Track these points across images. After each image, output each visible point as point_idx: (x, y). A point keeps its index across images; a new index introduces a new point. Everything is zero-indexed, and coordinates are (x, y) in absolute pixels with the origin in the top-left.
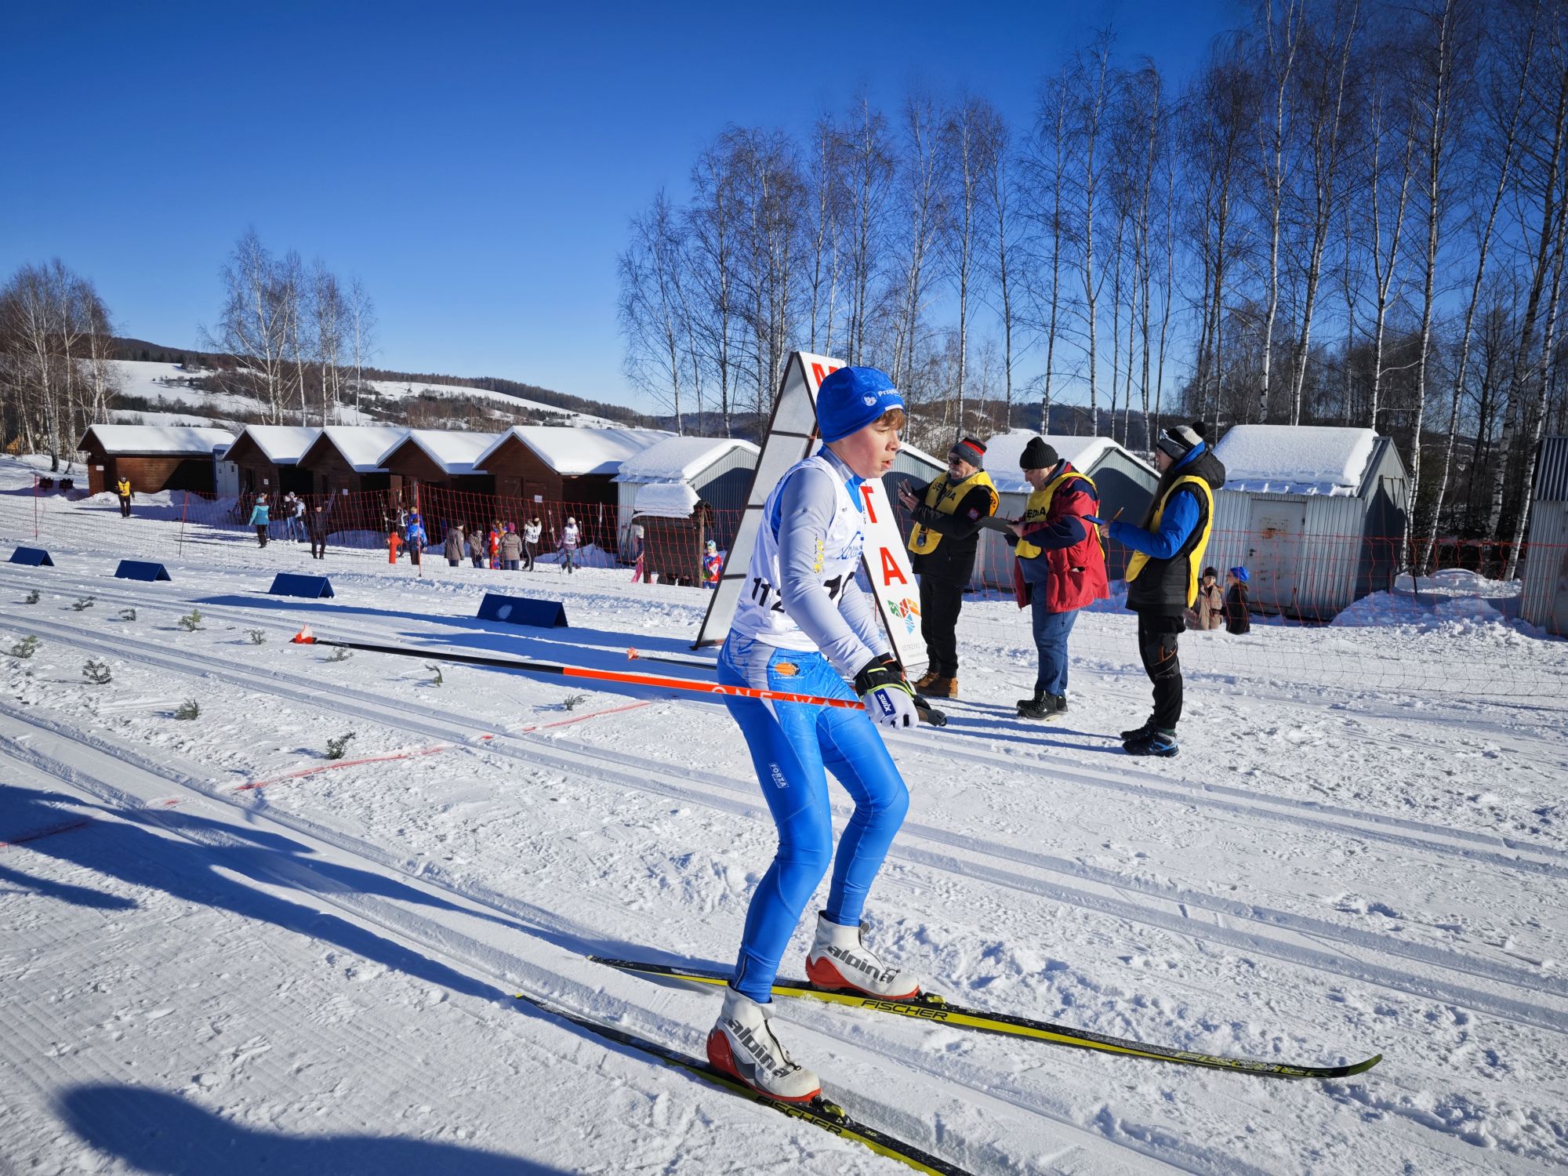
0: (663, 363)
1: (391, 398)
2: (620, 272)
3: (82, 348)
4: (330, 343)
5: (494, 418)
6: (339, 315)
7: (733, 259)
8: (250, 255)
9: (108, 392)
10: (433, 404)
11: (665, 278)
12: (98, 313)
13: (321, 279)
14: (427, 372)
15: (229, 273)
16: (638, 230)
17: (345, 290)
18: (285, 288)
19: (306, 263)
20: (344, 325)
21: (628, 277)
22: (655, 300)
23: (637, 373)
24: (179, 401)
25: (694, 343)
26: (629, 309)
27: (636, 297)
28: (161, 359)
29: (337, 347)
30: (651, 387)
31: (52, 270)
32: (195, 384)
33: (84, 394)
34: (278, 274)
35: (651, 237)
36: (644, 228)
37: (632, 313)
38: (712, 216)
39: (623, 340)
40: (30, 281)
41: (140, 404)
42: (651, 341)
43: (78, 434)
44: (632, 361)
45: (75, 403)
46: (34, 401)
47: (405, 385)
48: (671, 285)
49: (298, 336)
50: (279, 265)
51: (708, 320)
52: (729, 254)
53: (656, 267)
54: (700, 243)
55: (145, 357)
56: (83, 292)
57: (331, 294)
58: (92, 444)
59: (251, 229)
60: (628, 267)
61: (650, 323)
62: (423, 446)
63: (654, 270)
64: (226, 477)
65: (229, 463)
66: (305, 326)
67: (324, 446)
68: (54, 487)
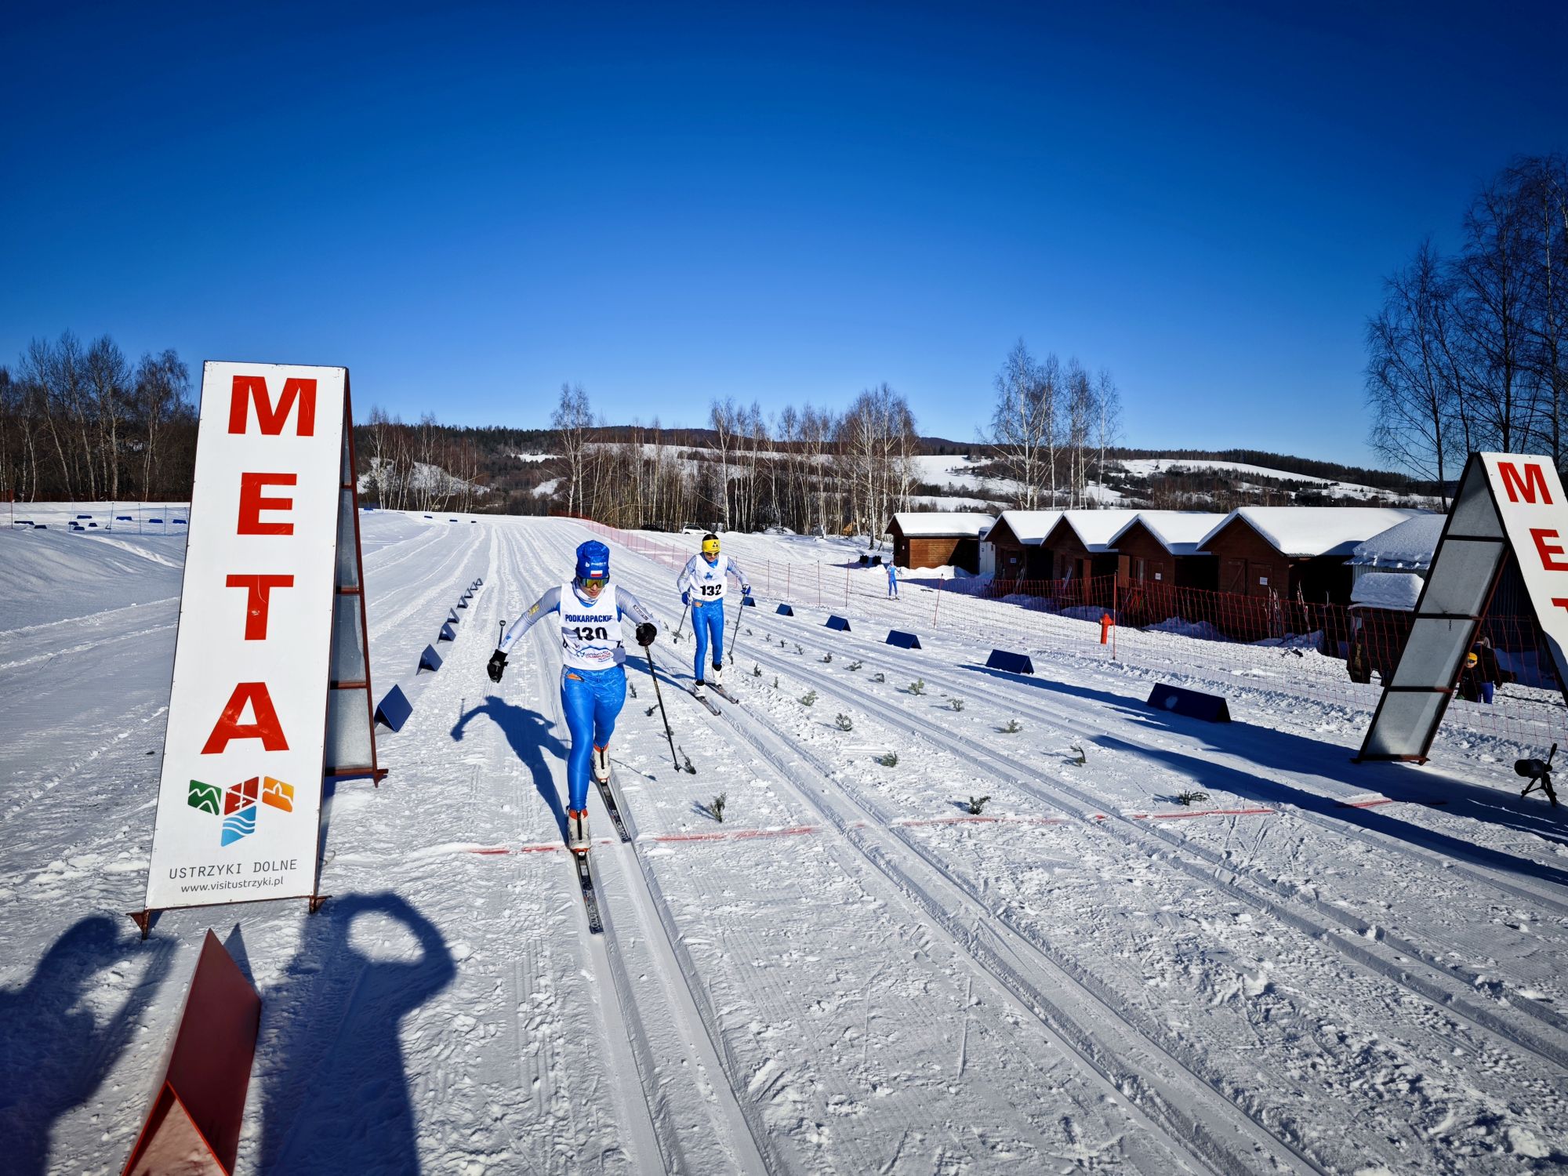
0: (1423, 430)
1: (1139, 475)
2: (1372, 339)
3: (896, 451)
4: (1078, 432)
5: (1241, 490)
6: (1088, 407)
7: (1518, 305)
8: (1019, 364)
9: (914, 481)
10: (1179, 479)
11: (1427, 338)
12: (908, 423)
13: (1075, 376)
14: (1175, 448)
15: (1001, 381)
16: (1394, 290)
17: (1094, 384)
18: (1044, 388)
19: (1063, 365)
20: (1093, 415)
21: (1381, 342)
22: (1415, 363)
23: (1390, 443)
24: (963, 487)
25: (1465, 405)
26: (1381, 375)
27: (1390, 361)
28: (953, 453)
29: (1086, 434)
30: (1407, 458)
31: (881, 393)
32: (977, 472)
33: (894, 484)
34: (1038, 376)
35: (1411, 295)
36: (1402, 287)
37: (1383, 377)
38: (1488, 262)
39: (1374, 409)
40: (866, 402)
41: (935, 491)
42: (1408, 407)
43: (889, 518)
44: (1384, 430)
45: (888, 495)
46: (862, 493)
47: (1153, 462)
48: (1435, 345)
49: (1053, 429)
50: (1041, 369)
51: (1482, 378)
52: (1514, 299)
53: (1416, 328)
54: (1473, 294)
55: (942, 452)
56: (900, 407)
57: (1082, 388)
58: (894, 528)
59: (1021, 341)
60: (1381, 331)
61: (1407, 388)
62: (1150, 528)
63: (1413, 331)
64: (987, 555)
65: (990, 544)
66: (1059, 419)
67: (1063, 529)
68: (870, 561)
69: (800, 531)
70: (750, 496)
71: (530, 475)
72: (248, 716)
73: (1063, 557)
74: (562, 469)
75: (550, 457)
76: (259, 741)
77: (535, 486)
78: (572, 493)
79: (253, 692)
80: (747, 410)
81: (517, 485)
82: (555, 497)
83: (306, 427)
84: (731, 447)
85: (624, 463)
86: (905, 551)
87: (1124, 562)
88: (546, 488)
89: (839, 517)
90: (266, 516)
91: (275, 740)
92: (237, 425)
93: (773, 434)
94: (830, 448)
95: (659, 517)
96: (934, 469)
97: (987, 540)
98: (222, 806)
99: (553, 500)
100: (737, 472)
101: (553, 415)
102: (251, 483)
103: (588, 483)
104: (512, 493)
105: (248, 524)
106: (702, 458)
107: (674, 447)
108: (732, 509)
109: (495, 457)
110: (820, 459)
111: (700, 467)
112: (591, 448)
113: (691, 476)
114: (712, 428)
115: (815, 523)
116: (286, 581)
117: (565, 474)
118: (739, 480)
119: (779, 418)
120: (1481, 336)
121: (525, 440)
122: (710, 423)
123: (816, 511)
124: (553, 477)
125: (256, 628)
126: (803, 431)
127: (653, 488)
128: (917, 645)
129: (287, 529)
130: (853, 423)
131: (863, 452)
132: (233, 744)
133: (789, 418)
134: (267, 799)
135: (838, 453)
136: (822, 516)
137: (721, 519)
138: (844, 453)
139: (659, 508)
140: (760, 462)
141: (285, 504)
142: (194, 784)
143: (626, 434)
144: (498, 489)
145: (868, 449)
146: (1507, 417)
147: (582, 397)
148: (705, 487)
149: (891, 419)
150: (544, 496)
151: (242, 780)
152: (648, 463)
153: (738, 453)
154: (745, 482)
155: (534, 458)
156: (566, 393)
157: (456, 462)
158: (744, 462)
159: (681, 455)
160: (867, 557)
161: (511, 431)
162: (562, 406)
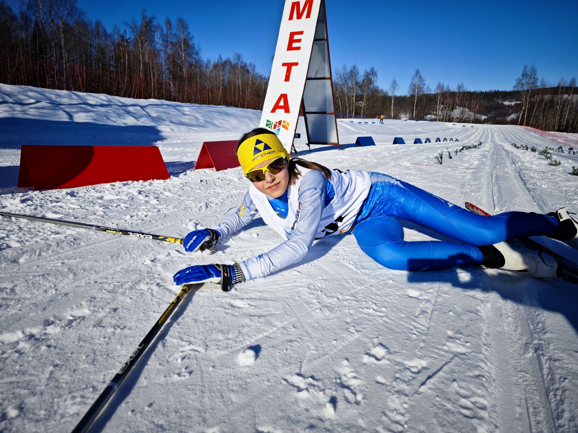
72: (282, 103)
76: (283, 110)
79: (284, 96)
83: (308, 16)
90: (295, 45)
91: (287, 110)
92: (291, 18)
98: (273, 127)
102: (292, 34)
105: (290, 48)
116: (296, 64)
125: (287, 79)
129: (298, 48)
132: (278, 110)
134: (283, 126)
141: (299, 41)
142: (268, 121)
151: (278, 121)
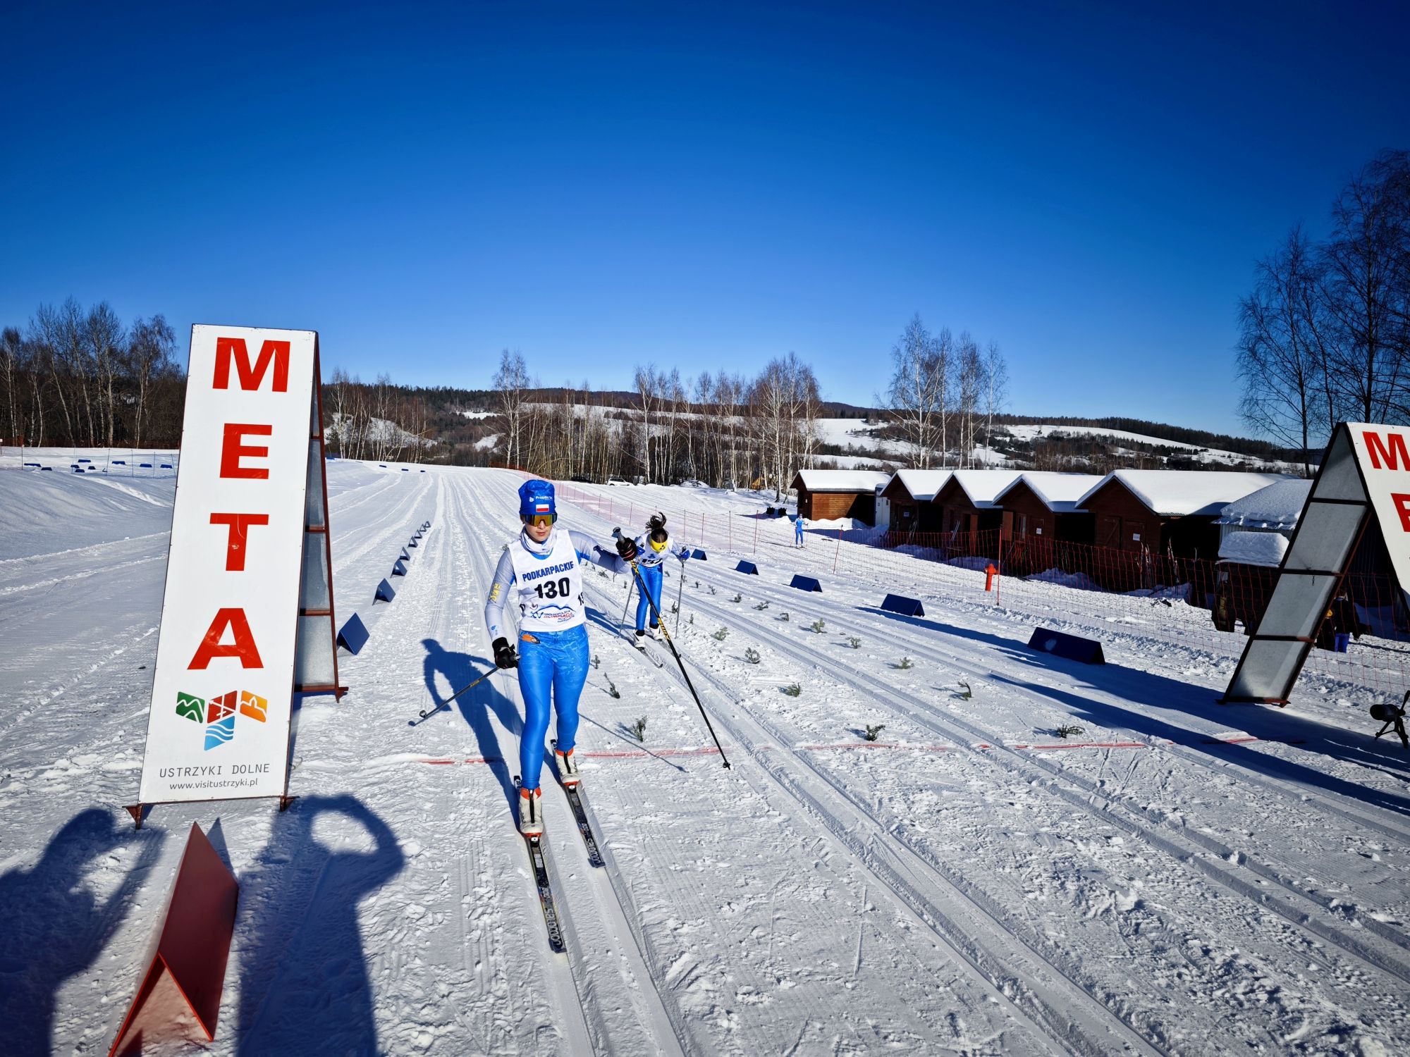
0: (1289, 402)
1: (1023, 439)
2: (1243, 317)
3: (801, 414)
4: (968, 399)
5: (1117, 455)
7: (1382, 288)
8: (914, 337)
9: (817, 442)
10: (1060, 444)
11: (1295, 317)
12: (813, 389)
13: (966, 348)
14: (1056, 415)
15: (898, 352)
16: (1266, 272)
17: (983, 356)
18: (937, 359)
19: (955, 337)
20: (982, 384)
21: (1252, 320)
22: (1283, 340)
23: (1257, 413)
24: (862, 447)
25: (1329, 379)
26: (1251, 351)
27: (1260, 338)
28: (852, 417)
29: (975, 401)
30: (1274, 427)
31: (788, 361)
32: (874, 434)
33: (799, 444)
34: (933, 348)
35: (1281, 277)
36: (1274, 270)
37: (1253, 352)
38: (1355, 247)
39: (1243, 382)
40: (775, 369)
41: (836, 450)
42: (1275, 380)
43: (794, 474)
44: (1253, 402)
45: (793, 453)
46: (770, 451)
47: (1036, 428)
48: (1303, 323)
49: (945, 396)
50: (935, 341)
51: (1346, 354)
52: (1379, 282)
53: (1285, 307)
54: (1340, 277)
55: (843, 416)
56: (806, 374)
57: (972, 359)
58: (799, 483)
59: (917, 315)
60: (1252, 310)
61: (1276, 363)
62: (1033, 487)
63: (1283, 310)
64: (883, 510)
65: (885, 499)
66: (950, 388)
67: (953, 486)
68: (776, 513)
69: (713, 485)
70: (668, 453)
71: (472, 430)
72: (228, 637)
73: (952, 512)
74: (502, 425)
75: (491, 414)
76: (237, 660)
77: (477, 440)
78: (510, 447)
79: (233, 617)
80: (668, 376)
81: (462, 439)
82: (495, 450)
83: (280, 384)
84: (652, 408)
85: (557, 421)
86: (808, 504)
87: (1008, 518)
88: (487, 442)
89: (749, 473)
90: (245, 462)
91: (251, 659)
92: (221, 381)
93: (691, 397)
94: (742, 411)
95: (587, 469)
96: (836, 431)
97: (883, 495)
98: (205, 715)
99: (493, 453)
100: (657, 431)
101: (493, 378)
102: (233, 432)
103: (524, 439)
104: (457, 446)
105: (230, 469)
106: (626, 418)
107: (602, 408)
108: (653, 464)
109: (442, 414)
110: (733, 420)
111: (625, 426)
112: (528, 407)
113: (616, 433)
114: (636, 391)
115: (726, 478)
116: (262, 519)
117: (503, 430)
118: (659, 438)
119: (696, 382)
120: (1346, 315)
121: (469, 400)
122: (634, 386)
123: (728, 466)
124: (494, 433)
125: (236, 561)
126: (718, 395)
127: (582, 444)
128: (818, 589)
129: (263, 474)
130: (763, 387)
131: (771, 415)
132: (215, 661)
133: (705, 383)
134: (245, 710)
135: (749, 415)
136: (733, 471)
137: (643, 473)
138: (754, 415)
139: (587, 462)
140: (678, 422)
141: (261, 452)
142: (181, 696)
143: (558, 396)
144: (444, 443)
145: (776, 412)
146: (1369, 391)
147: (520, 361)
148: (629, 444)
149: (797, 384)
150: (485, 449)
151: (222, 693)
152: (578, 422)
153: (659, 414)
154: (664, 440)
155: (477, 416)
156: (506, 357)
157: (408, 419)
158: (664, 422)
159: (607, 415)
160: (773, 509)
161: (457, 391)
162: (503, 369)
